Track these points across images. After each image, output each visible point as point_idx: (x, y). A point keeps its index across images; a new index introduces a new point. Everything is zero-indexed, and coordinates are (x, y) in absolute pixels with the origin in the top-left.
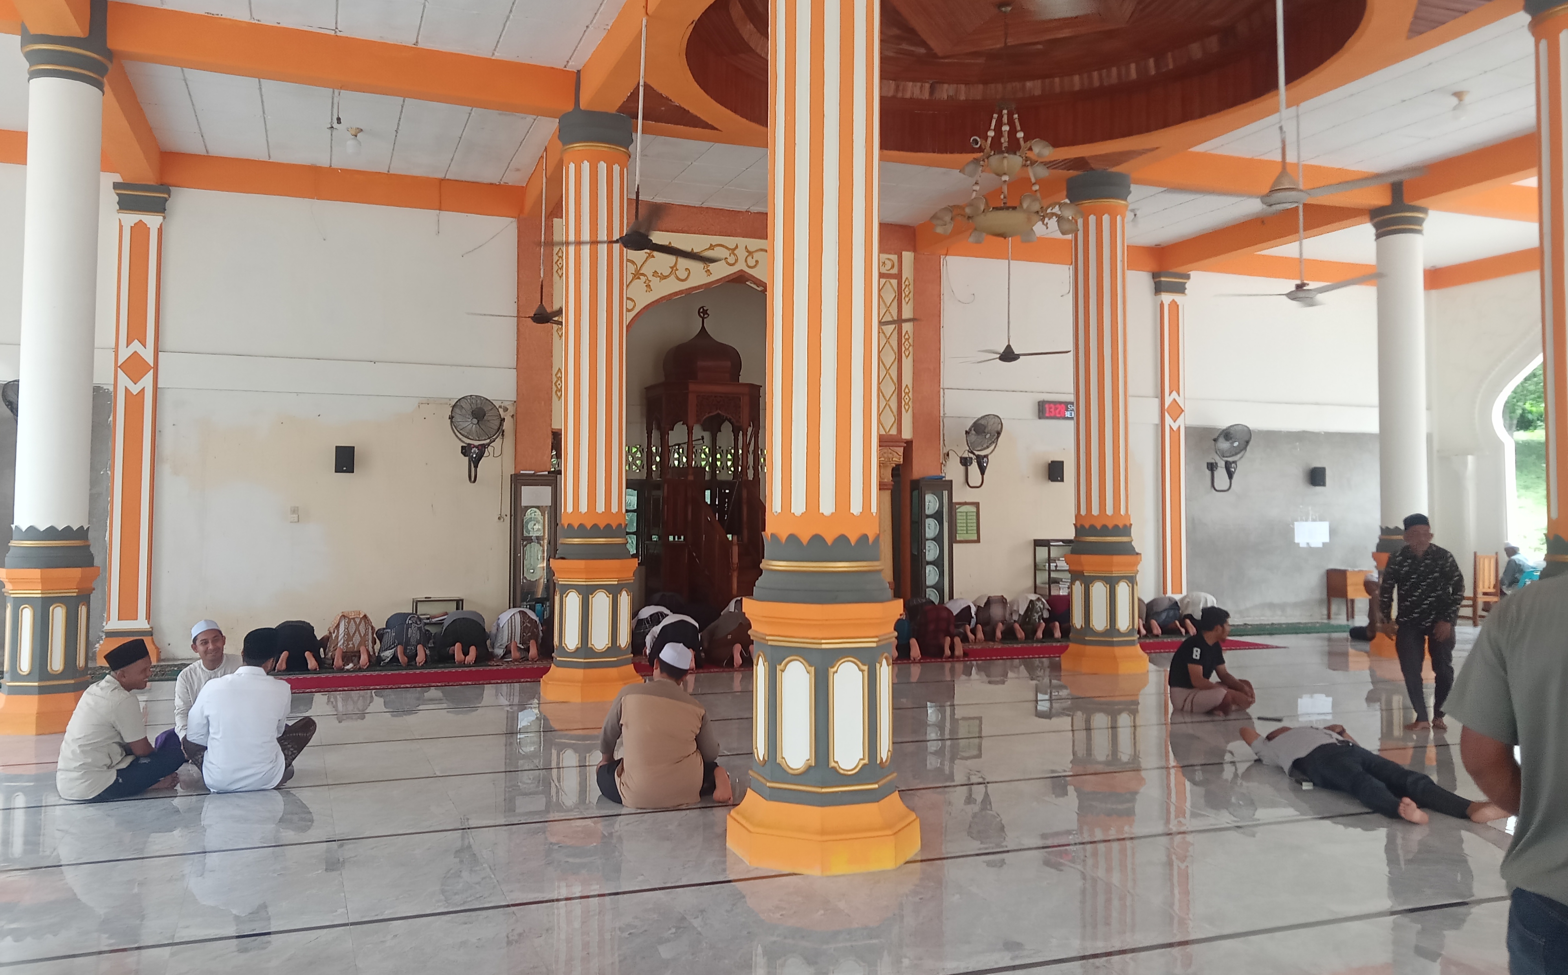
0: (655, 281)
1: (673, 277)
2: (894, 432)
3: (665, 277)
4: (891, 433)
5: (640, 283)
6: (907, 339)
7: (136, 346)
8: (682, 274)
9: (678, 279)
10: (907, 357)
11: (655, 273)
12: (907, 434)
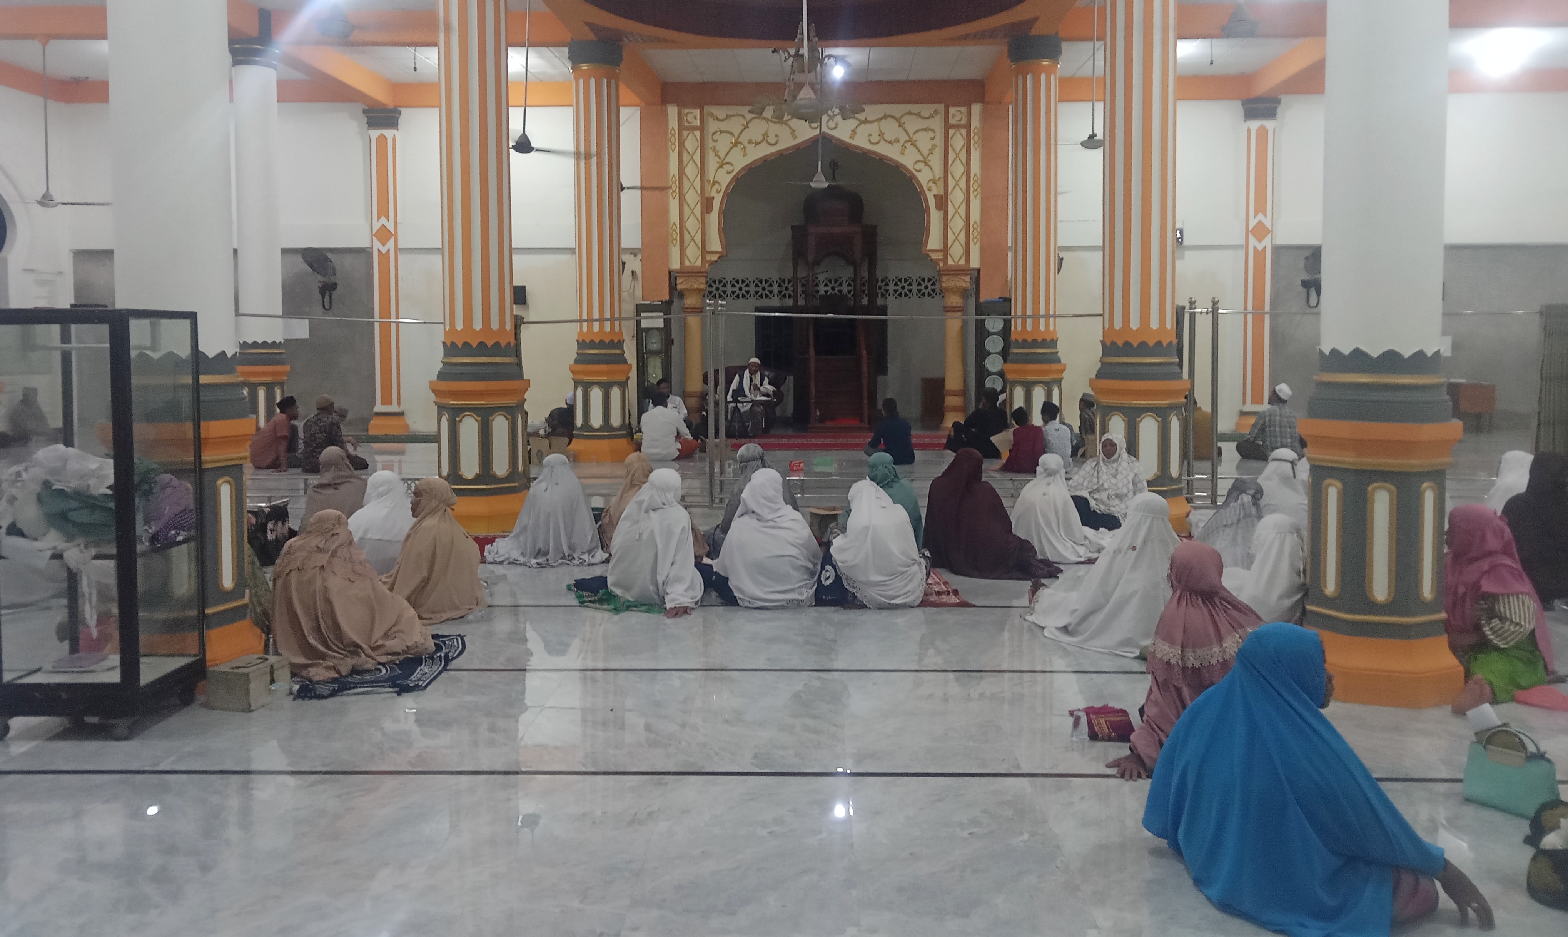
0: (750, 148)
1: (764, 143)
2: (962, 262)
3: (760, 143)
4: (960, 263)
5: (737, 151)
6: (976, 181)
7: (383, 220)
8: (772, 140)
9: (769, 144)
10: (976, 197)
11: (750, 142)
12: (975, 263)
